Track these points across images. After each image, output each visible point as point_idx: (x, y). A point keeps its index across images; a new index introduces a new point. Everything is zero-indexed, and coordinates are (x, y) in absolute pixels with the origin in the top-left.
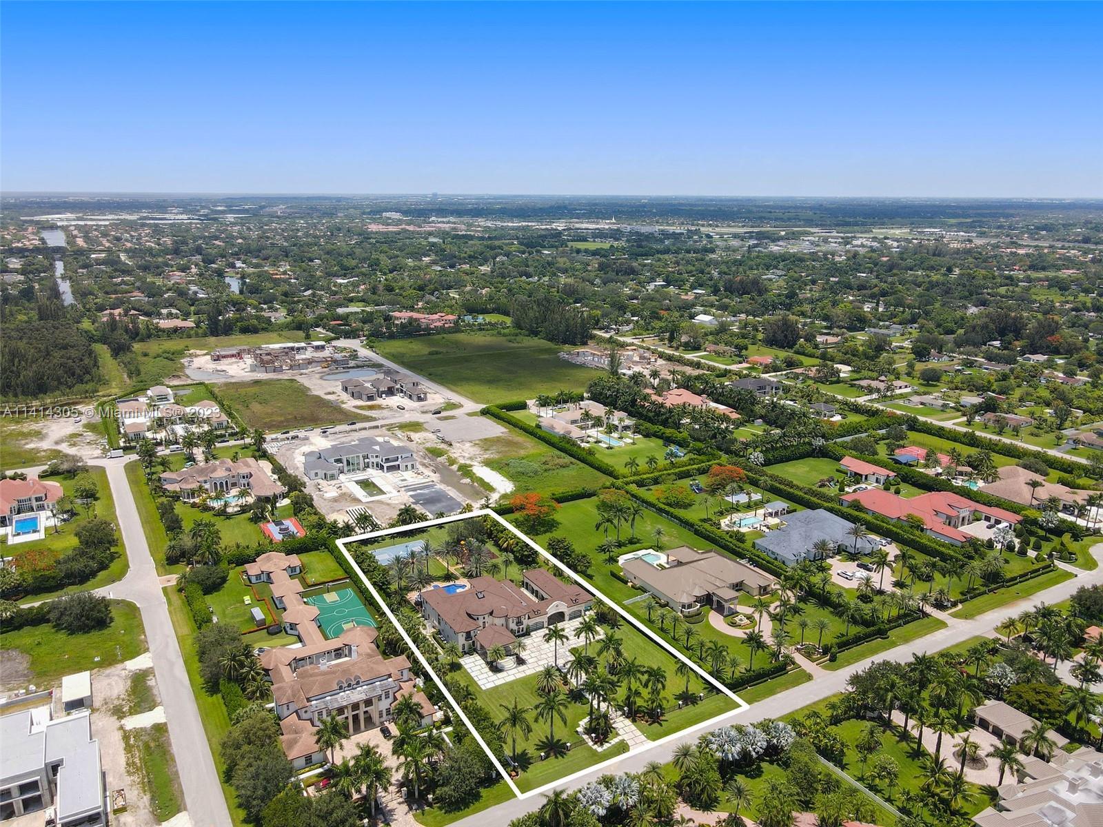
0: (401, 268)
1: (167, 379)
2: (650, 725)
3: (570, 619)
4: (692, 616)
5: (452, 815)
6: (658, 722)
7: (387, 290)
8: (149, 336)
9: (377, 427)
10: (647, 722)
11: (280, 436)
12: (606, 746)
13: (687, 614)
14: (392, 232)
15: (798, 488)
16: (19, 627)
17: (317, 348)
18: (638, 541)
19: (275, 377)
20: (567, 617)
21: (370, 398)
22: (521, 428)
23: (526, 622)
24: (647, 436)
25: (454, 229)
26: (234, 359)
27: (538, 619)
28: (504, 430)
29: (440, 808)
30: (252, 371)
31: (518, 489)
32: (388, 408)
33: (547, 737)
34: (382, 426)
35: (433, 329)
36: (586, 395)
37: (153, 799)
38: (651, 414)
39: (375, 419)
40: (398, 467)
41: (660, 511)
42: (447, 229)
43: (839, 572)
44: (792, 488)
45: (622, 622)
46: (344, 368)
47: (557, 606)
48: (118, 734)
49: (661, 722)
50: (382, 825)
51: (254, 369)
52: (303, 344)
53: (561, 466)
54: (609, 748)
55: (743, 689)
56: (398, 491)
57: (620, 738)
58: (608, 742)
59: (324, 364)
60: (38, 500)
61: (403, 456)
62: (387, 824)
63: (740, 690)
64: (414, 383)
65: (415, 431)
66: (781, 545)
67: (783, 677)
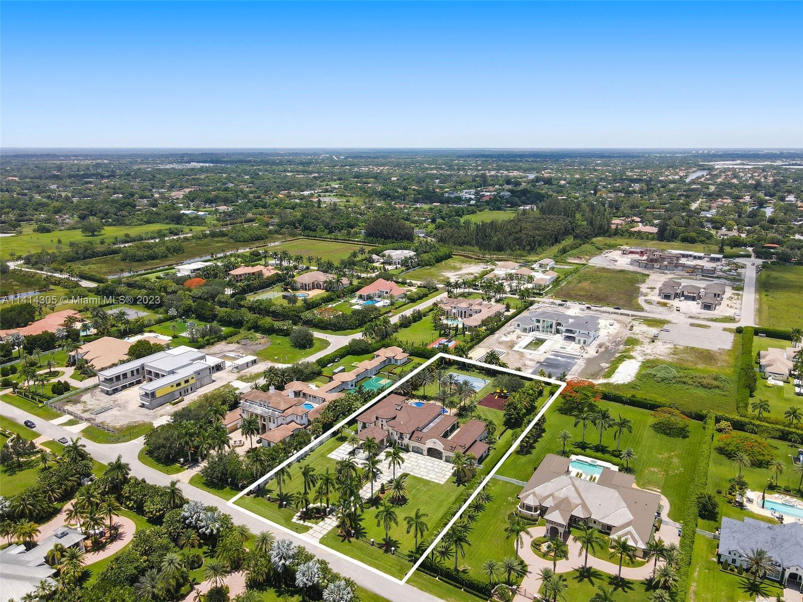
1: (572, 258)
2: (338, 536)
3: (446, 461)
5: (202, 485)
6: (345, 538)
9: (628, 315)
10: (341, 532)
12: (301, 522)
17: (711, 259)
20: (444, 458)
21: (668, 297)
26: (636, 255)
27: (418, 445)
28: (728, 347)
29: (206, 480)
30: (630, 264)
31: (628, 384)
32: (670, 307)
40: (573, 339)
46: (703, 276)
47: (435, 443)
48: (225, 383)
49: (346, 540)
50: (186, 467)
51: (633, 262)
52: (702, 255)
53: (702, 385)
54: (299, 524)
55: (430, 575)
56: (545, 352)
57: (313, 525)
58: (304, 521)
59: (689, 270)
60: (387, 293)
61: (582, 332)
62: (187, 469)
63: (426, 573)
64: (715, 294)
65: (650, 325)
66: (734, 535)
67: (477, 599)
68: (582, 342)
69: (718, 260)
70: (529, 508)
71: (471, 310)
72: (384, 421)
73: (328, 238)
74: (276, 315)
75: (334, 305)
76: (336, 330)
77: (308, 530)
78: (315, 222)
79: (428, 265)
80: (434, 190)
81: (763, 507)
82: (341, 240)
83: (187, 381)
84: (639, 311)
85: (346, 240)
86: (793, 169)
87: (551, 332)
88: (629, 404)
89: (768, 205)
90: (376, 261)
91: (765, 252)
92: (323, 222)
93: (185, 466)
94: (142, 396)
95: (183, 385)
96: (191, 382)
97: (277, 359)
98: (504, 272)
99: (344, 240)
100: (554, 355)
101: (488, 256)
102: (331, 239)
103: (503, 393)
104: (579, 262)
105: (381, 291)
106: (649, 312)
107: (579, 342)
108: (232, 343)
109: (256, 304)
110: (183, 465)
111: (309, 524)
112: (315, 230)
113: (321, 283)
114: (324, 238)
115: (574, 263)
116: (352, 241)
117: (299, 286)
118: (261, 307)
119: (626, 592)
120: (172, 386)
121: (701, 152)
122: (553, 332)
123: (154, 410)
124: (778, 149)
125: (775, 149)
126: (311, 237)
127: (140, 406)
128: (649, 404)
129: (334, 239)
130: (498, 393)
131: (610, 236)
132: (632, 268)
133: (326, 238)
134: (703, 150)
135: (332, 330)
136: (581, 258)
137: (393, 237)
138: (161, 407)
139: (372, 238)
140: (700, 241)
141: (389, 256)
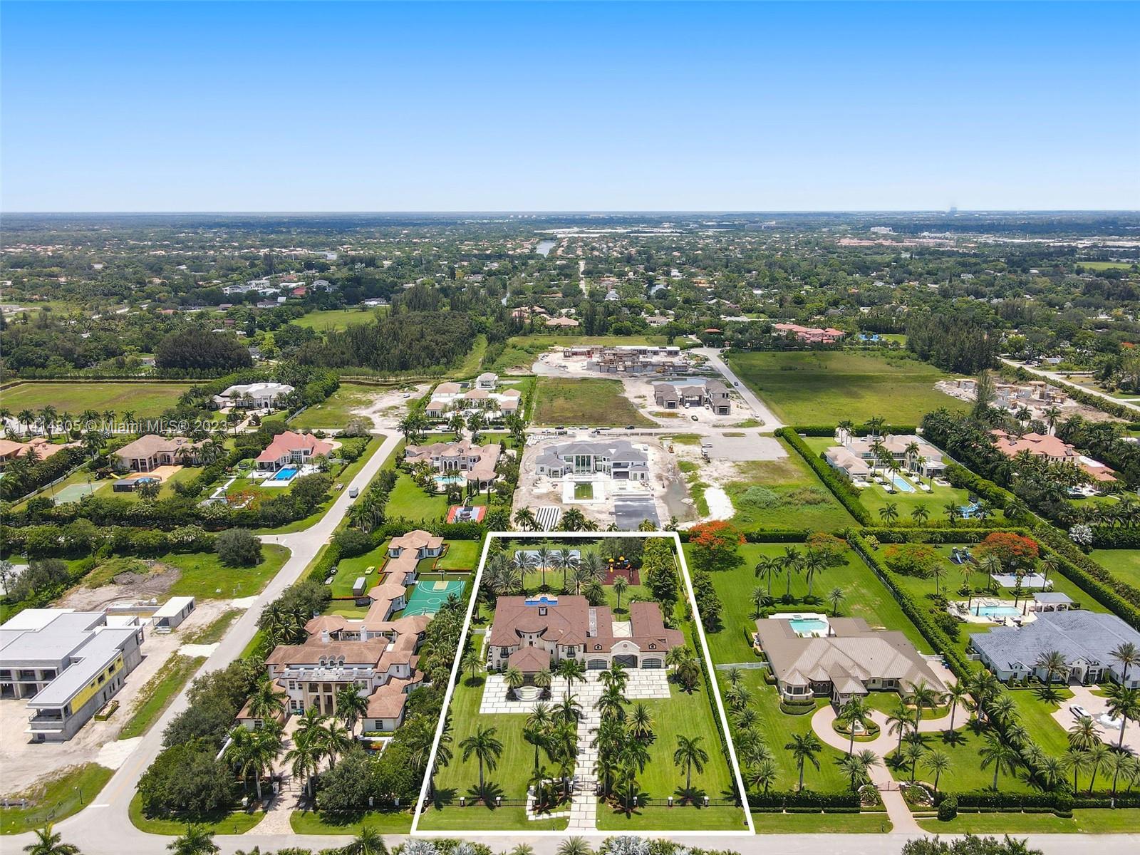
0: (835, 282)
1: (509, 369)
2: (615, 812)
3: (644, 667)
4: (794, 704)
5: (324, 827)
6: (627, 812)
7: (796, 303)
8: (531, 331)
9: (651, 434)
10: (615, 807)
11: (553, 430)
12: (545, 816)
13: (789, 700)
14: (863, 247)
15: (1112, 583)
16: (196, 551)
17: (670, 353)
18: (816, 601)
19: (606, 377)
20: (640, 664)
21: (671, 405)
22: (804, 457)
23: (579, 655)
24: (956, 485)
25: (940, 245)
26: (583, 357)
27: (598, 656)
28: (784, 454)
29: (322, 816)
30: (588, 369)
31: (736, 518)
32: (684, 417)
33: (491, 784)
34: (656, 434)
35: (807, 344)
36: (919, 430)
37: (134, 718)
38: (979, 460)
39: (658, 426)
40: (626, 475)
41: (880, 573)
42: (931, 245)
43: (1072, 706)
44: (1102, 580)
45: (702, 688)
46: (678, 375)
47: (625, 646)
48: (169, 656)
49: (632, 814)
50: (260, 810)
51: (591, 367)
52: (657, 348)
53: (807, 502)
54: (543, 820)
55: (774, 812)
56: (607, 499)
57: (567, 813)
58: (549, 813)
59: (659, 369)
60: (306, 453)
61: (635, 463)
62: (265, 812)
63: (769, 811)
64: (724, 395)
65: (686, 443)
66: (1000, 648)
67: (847, 815)
68: (639, 476)
69: (676, 353)
70: (799, 690)
71: (464, 458)
72: (534, 636)
73: (80, 377)
74: (138, 520)
75: (226, 487)
76: (275, 526)
77: (567, 823)
78: (39, 351)
79: (316, 403)
80: (196, 283)
81: (977, 615)
82: (110, 378)
83: (111, 669)
84: (655, 428)
85: (122, 378)
86: (644, 237)
87: (589, 471)
88: (760, 541)
89: (658, 282)
90: (222, 406)
91: (717, 339)
92: (55, 349)
93: (256, 808)
94: (34, 719)
95: (108, 678)
96: (119, 667)
97: (222, 593)
98: (450, 399)
99: (118, 378)
100: (619, 500)
101: (393, 379)
102: (89, 378)
103: (619, 561)
104: (521, 374)
105: (293, 452)
106: (667, 427)
107: (635, 478)
108: (101, 586)
109: (86, 508)
110: (250, 809)
111: (560, 814)
112: (44, 366)
113: (171, 455)
114: (71, 377)
115: (518, 376)
116: (135, 378)
117: (128, 465)
118: (101, 512)
119: (964, 744)
120: (93, 685)
121: (520, 217)
122: (592, 470)
123: (75, 740)
124: (604, 213)
125: (600, 213)
126: (42, 377)
127: (32, 742)
128: (784, 535)
129: (93, 378)
130: (612, 563)
131: (525, 335)
132: (594, 374)
133: (76, 378)
134: (523, 214)
135: (268, 526)
136: (521, 368)
137: (216, 365)
138: (82, 732)
139: (175, 369)
140: (636, 332)
141: (247, 395)
